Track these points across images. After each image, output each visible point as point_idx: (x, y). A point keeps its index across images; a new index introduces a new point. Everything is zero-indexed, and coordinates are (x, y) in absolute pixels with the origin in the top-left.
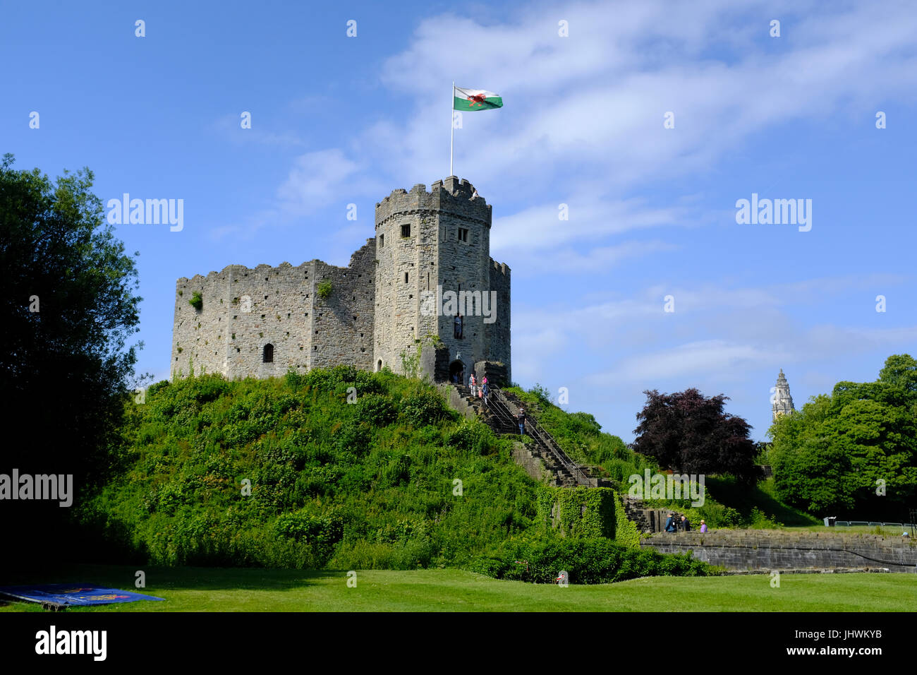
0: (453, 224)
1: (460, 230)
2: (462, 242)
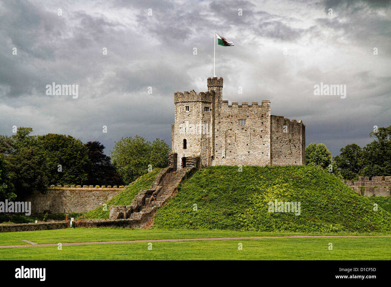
0: (183, 106)
1: (186, 107)
2: (187, 111)
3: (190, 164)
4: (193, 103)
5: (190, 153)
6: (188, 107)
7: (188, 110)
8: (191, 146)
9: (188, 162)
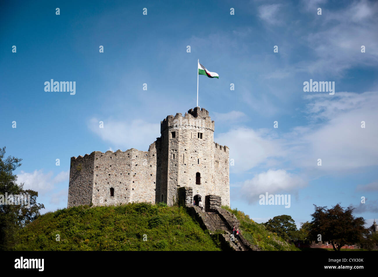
0: (195, 131)
1: (199, 133)
2: (199, 139)
3: (215, 204)
4: (208, 130)
5: (205, 191)
6: (201, 134)
7: (201, 138)
8: (206, 182)
9: (212, 201)
